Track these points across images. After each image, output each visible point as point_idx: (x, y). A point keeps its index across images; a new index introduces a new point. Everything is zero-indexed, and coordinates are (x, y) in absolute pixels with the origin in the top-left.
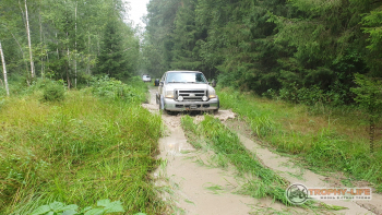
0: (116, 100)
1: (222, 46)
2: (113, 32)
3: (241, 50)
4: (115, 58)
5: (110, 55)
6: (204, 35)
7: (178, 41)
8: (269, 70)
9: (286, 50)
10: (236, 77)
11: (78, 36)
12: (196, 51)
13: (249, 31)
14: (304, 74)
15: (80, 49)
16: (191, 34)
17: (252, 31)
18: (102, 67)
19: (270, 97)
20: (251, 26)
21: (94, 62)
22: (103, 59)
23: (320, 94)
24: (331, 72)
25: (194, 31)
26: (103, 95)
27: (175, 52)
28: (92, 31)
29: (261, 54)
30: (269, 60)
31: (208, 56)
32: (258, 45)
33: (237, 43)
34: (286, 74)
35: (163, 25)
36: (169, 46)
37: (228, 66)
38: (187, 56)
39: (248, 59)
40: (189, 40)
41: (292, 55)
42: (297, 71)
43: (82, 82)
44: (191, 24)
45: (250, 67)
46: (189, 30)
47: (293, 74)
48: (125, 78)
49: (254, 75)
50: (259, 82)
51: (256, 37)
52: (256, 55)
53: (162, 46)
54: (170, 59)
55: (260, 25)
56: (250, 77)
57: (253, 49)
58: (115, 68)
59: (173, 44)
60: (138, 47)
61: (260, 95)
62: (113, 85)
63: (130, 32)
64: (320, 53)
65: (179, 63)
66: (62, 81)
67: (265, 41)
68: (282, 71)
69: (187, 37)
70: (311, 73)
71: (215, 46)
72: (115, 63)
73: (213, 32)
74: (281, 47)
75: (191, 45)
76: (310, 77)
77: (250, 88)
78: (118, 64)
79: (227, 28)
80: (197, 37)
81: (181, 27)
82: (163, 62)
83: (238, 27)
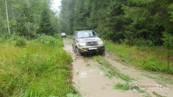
0: (50, 45)
1: (97, 20)
2: (46, 14)
3: (106, 22)
4: (47, 26)
5: (45, 24)
6: (88, 15)
7: (76, 17)
8: (119, 31)
9: (127, 21)
10: (104, 34)
11: (30, 16)
12: (85, 22)
13: (110, 13)
14: (136, 32)
15: (32, 21)
16: (82, 14)
17: (111, 13)
18: (42, 30)
19: (120, 43)
20: (111, 11)
21: (38, 27)
22: (42, 26)
23: (144, 41)
24: (148, 31)
25: (83, 13)
26: (43, 43)
27: (75, 23)
28: (36, 13)
29: (116, 23)
30: (119, 26)
31: (90, 24)
32: (114, 19)
33: (104, 19)
34: (127, 32)
35: (68, 10)
36: (72, 20)
37: (100, 29)
38: (80, 25)
39: (109, 26)
40: (81, 17)
41: (130, 24)
42: (132, 31)
43: (32, 37)
44: (82, 10)
45: (110, 29)
46: (81, 12)
47: (130, 32)
48: (52, 35)
49: (112, 33)
50: (115, 36)
51: (113, 16)
52: (113, 24)
53: (68, 20)
54: (72, 26)
55: (115, 10)
56: (111, 34)
57: (112, 21)
58: (47, 30)
59: (73, 19)
60: (57, 20)
61: (115, 42)
62: (47, 38)
63: (54, 14)
64: (146, 23)
65: (77, 27)
66: (23, 36)
67: (117, 17)
68: (125, 31)
69: (81, 16)
70: (139, 31)
71: (93, 20)
72: (47, 28)
73: (92, 13)
74: (125, 20)
75: (82, 20)
76: (138, 34)
77: (111, 39)
78: (48, 28)
79: (99, 11)
80: (85, 16)
81: (77, 11)
82: (69, 27)
83: (105, 11)
